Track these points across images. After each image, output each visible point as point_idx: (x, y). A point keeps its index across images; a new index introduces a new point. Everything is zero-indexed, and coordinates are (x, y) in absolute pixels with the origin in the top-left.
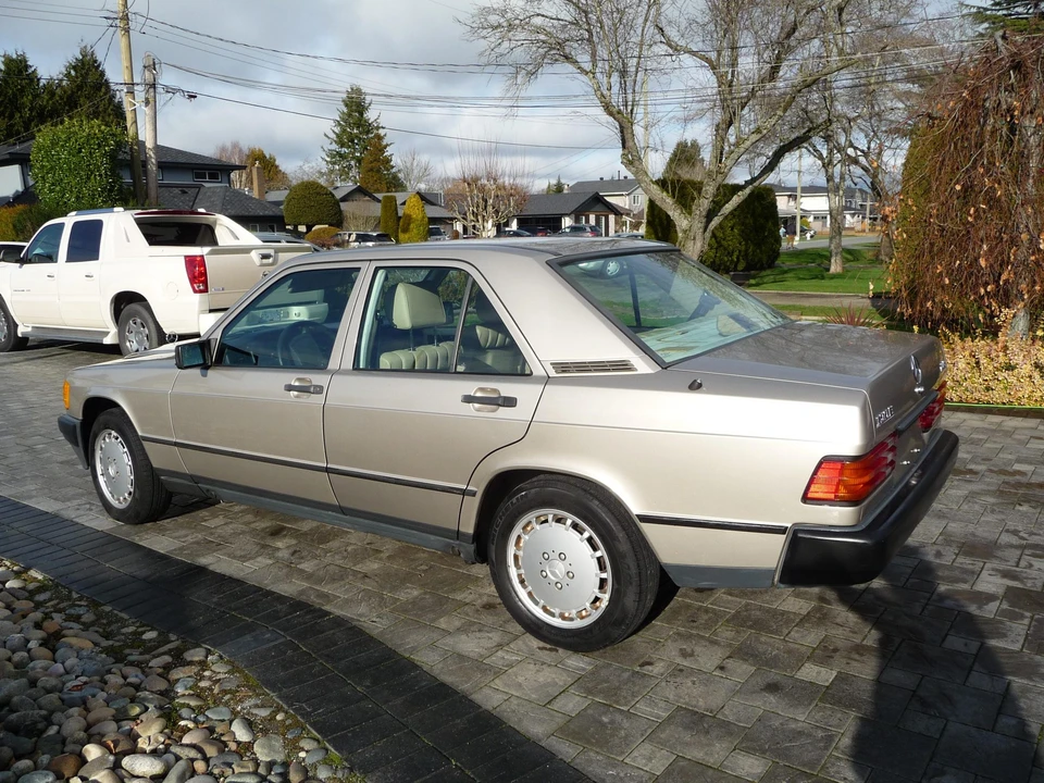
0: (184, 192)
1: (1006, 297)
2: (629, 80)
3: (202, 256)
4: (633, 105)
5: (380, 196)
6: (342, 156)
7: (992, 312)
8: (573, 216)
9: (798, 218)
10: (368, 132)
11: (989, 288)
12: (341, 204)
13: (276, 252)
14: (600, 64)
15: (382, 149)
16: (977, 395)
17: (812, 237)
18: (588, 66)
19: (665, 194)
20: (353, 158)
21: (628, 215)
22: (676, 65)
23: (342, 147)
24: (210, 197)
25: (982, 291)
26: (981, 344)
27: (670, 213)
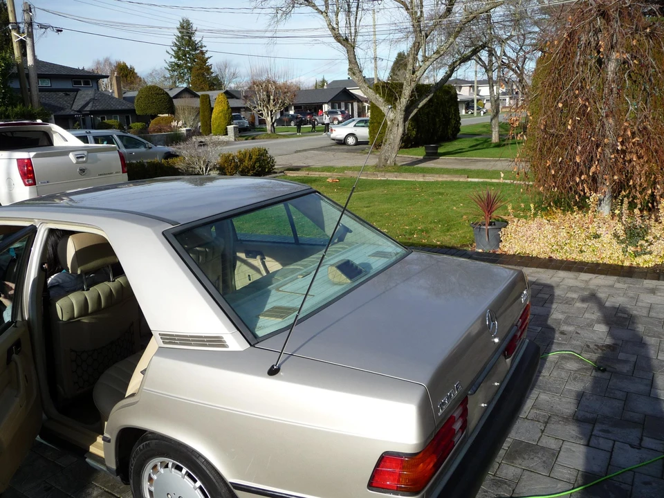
0: (67, 95)
1: (594, 183)
2: (352, 18)
3: (29, 159)
4: (355, 36)
5: (199, 93)
6: (179, 66)
7: (585, 194)
8: (330, 103)
9: (475, 101)
10: (196, 49)
11: (583, 177)
12: (174, 100)
13: (88, 153)
14: (330, 7)
15: (205, 61)
16: (574, 256)
17: (484, 113)
18: (323, 8)
19: (378, 95)
20: (186, 67)
21: (366, 102)
22: (381, 7)
23: (179, 60)
24: (84, 98)
25: (578, 180)
26: (577, 216)
27: (382, 108)
